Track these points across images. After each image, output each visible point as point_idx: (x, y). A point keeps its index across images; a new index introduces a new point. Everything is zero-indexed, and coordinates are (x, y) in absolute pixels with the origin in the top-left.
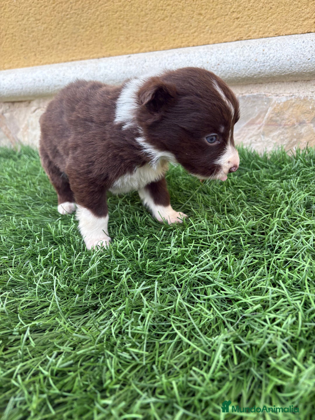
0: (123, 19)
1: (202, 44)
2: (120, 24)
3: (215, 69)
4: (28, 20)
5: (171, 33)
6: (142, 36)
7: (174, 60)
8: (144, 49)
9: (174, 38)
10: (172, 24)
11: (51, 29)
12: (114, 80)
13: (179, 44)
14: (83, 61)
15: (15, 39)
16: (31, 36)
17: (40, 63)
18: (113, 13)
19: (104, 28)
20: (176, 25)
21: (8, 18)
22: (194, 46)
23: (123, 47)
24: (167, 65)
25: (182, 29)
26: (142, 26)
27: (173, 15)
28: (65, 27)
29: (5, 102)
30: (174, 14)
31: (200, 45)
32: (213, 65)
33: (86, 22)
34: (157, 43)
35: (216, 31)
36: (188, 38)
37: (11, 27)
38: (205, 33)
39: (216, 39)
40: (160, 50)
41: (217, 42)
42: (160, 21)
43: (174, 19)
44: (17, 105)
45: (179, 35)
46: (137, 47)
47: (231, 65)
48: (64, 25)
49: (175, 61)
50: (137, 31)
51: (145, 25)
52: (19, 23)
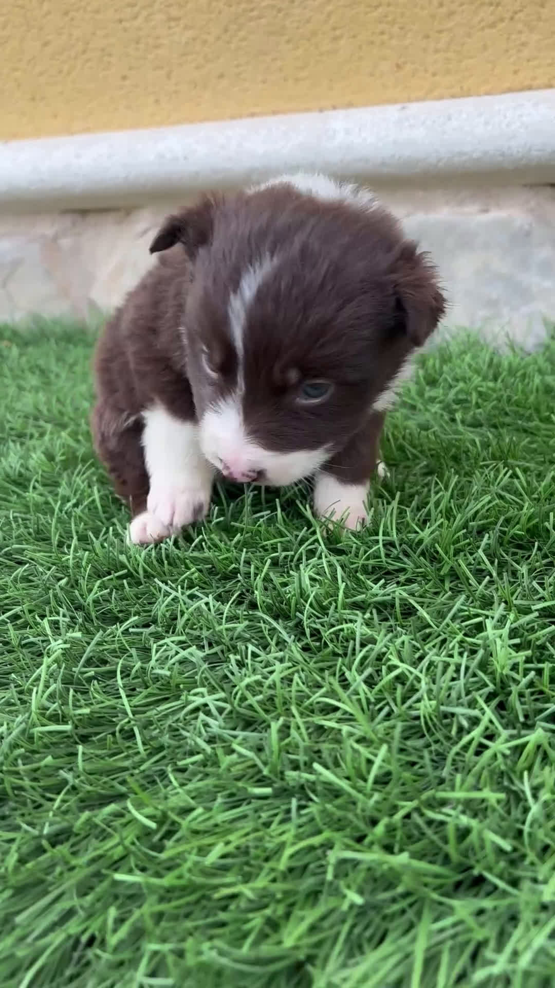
0: (393, 22)
2: (382, 33)
4: (147, 19)
5: (510, 57)
6: (435, 62)
7: (521, 116)
8: (438, 92)
9: (515, 68)
10: (513, 37)
11: (205, 42)
12: (366, 160)
13: (527, 83)
15: (109, 63)
16: (152, 56)
18: (368, 10)
19: (342, 42)
20: (523, 38)
21: (97, 11)
23: (385, 87)
24: (503, 126)
25: (537, 48)
26: (437, 41)
27: (517, 17)
28: (244, 39)
29: (66, 212)
30: (521, 15)
33: (298, 28)
34: (472, 81)
37: (101, 32)
40: (479, 95)
42: (483, 29)
43: (520, 26)
44: (91, 219)
45: (528, 61)
46: (421, 88)
48: (242, 34)
49: (524, 119)
50: (425, 50)
51: (445, 38)
52: (125, 24)
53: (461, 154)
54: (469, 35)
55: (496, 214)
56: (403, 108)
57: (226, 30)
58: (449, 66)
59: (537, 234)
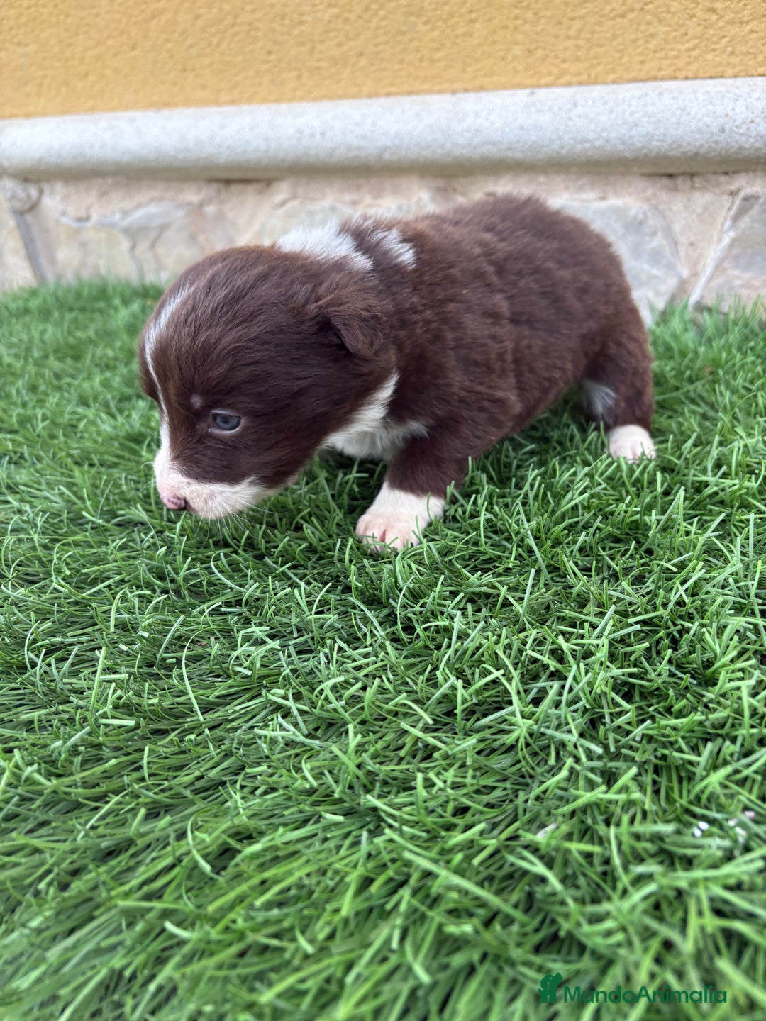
54: (600, 24)
55: (614, 201)
56: (532, 93)
57: (367, 9)
58: (579, 54)
59: (651, 222)
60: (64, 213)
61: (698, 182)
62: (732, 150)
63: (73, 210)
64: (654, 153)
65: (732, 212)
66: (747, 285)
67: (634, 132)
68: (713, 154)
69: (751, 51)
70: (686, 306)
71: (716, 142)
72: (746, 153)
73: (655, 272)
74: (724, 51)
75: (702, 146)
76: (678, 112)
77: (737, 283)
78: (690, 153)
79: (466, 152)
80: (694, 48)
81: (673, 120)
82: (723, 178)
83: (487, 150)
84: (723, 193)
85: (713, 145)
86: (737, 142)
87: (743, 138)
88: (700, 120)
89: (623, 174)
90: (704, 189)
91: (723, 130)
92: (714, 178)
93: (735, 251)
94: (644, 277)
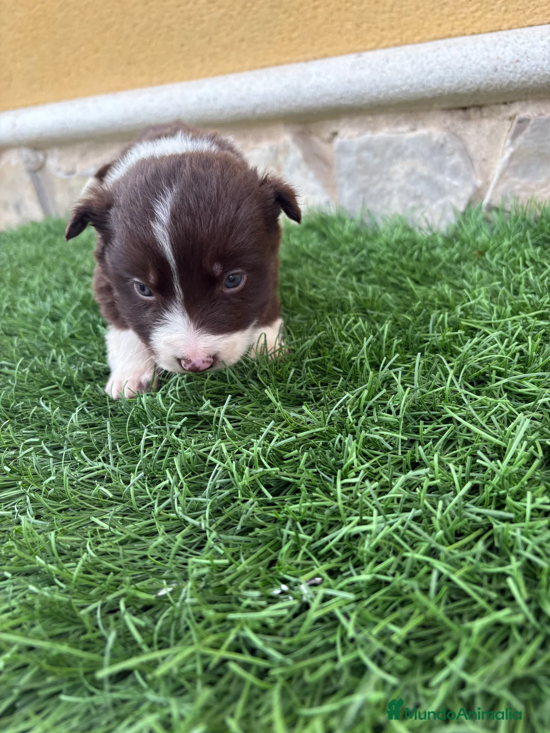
1: (489, 29)
3: (510, 69)
5: (435, 14)
6: (383, 20)
7: (438, 56)
8: (385, 43)
9: (439, 22)
11: (231, 17)
12: (330, 95)
13: (448, 32)
14: (280, 68)
15: (173, 35)
16: (198, 29)
17: (211, 73)
19: (320, 10)
22: (473, 34)
23: (349, 41)
24: (425, 65)
25: (455, 6)
26: (384, 5)
28: (256, 12)
31: (485, 32)
32: (507, 63)
34: (409, 33)
35: (515, 7)
36: (464, 21)
37: (167, 15)
38: (494, 12)
39: (515, 21)
40: (413, 43)
41: (516, 26)
45: (448, 16)
46: (373, 40)
47: (540, 62)
48: (254, 9)
49: (441, 59)
50: (376, 12)
52: (182, 8)
53: (394, 87)
55: (422, 131)
56: (360, 56)
57: (244, 7)
58: (393, 23)
59: (449, 145)
60: (59, 170)
61: (485, 112)
62: (505, 85)
63: (65, 167)
64: (446, 92)
65: (511, 133)
66: (525, 189)
67: (430, 77)
68: (491, 88)
69: (520, 8)
70: (480, 208)
71: (492, 80)
72: (515, 86)
73: (456, 183)
74: (500, 10)
75: (481, 83)
76: (462, 59)
77: (517, 187)
78: (473, 90)
79: (311, 103)
80: (477, 10)
81: (459, 65)
82: (503, 107)
83: (326, 100)
84: (504, 119)
85: (490, 82)
86: (507, 78)
87: (512, 75)
88: (479, 63)
89: (428, 110)
90: (489, 117)
91: (496, 70)
92: (496, 107)
93: (514, 163)
94: (447, 187)
